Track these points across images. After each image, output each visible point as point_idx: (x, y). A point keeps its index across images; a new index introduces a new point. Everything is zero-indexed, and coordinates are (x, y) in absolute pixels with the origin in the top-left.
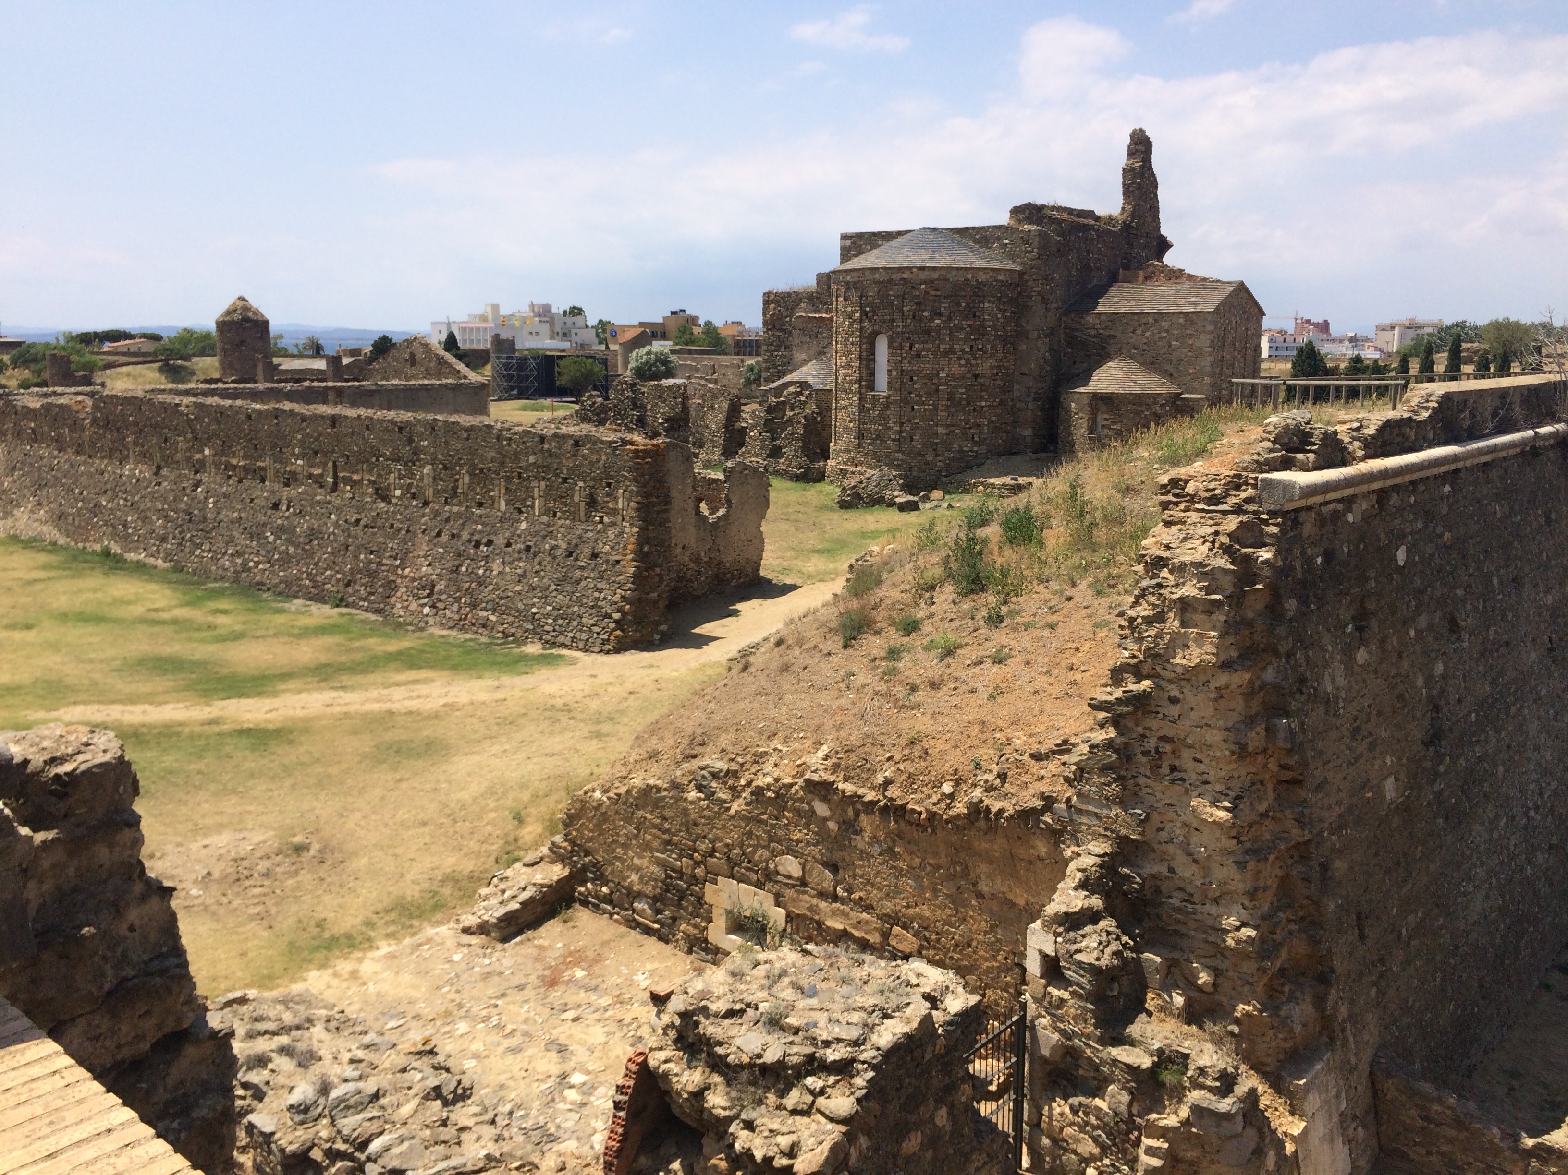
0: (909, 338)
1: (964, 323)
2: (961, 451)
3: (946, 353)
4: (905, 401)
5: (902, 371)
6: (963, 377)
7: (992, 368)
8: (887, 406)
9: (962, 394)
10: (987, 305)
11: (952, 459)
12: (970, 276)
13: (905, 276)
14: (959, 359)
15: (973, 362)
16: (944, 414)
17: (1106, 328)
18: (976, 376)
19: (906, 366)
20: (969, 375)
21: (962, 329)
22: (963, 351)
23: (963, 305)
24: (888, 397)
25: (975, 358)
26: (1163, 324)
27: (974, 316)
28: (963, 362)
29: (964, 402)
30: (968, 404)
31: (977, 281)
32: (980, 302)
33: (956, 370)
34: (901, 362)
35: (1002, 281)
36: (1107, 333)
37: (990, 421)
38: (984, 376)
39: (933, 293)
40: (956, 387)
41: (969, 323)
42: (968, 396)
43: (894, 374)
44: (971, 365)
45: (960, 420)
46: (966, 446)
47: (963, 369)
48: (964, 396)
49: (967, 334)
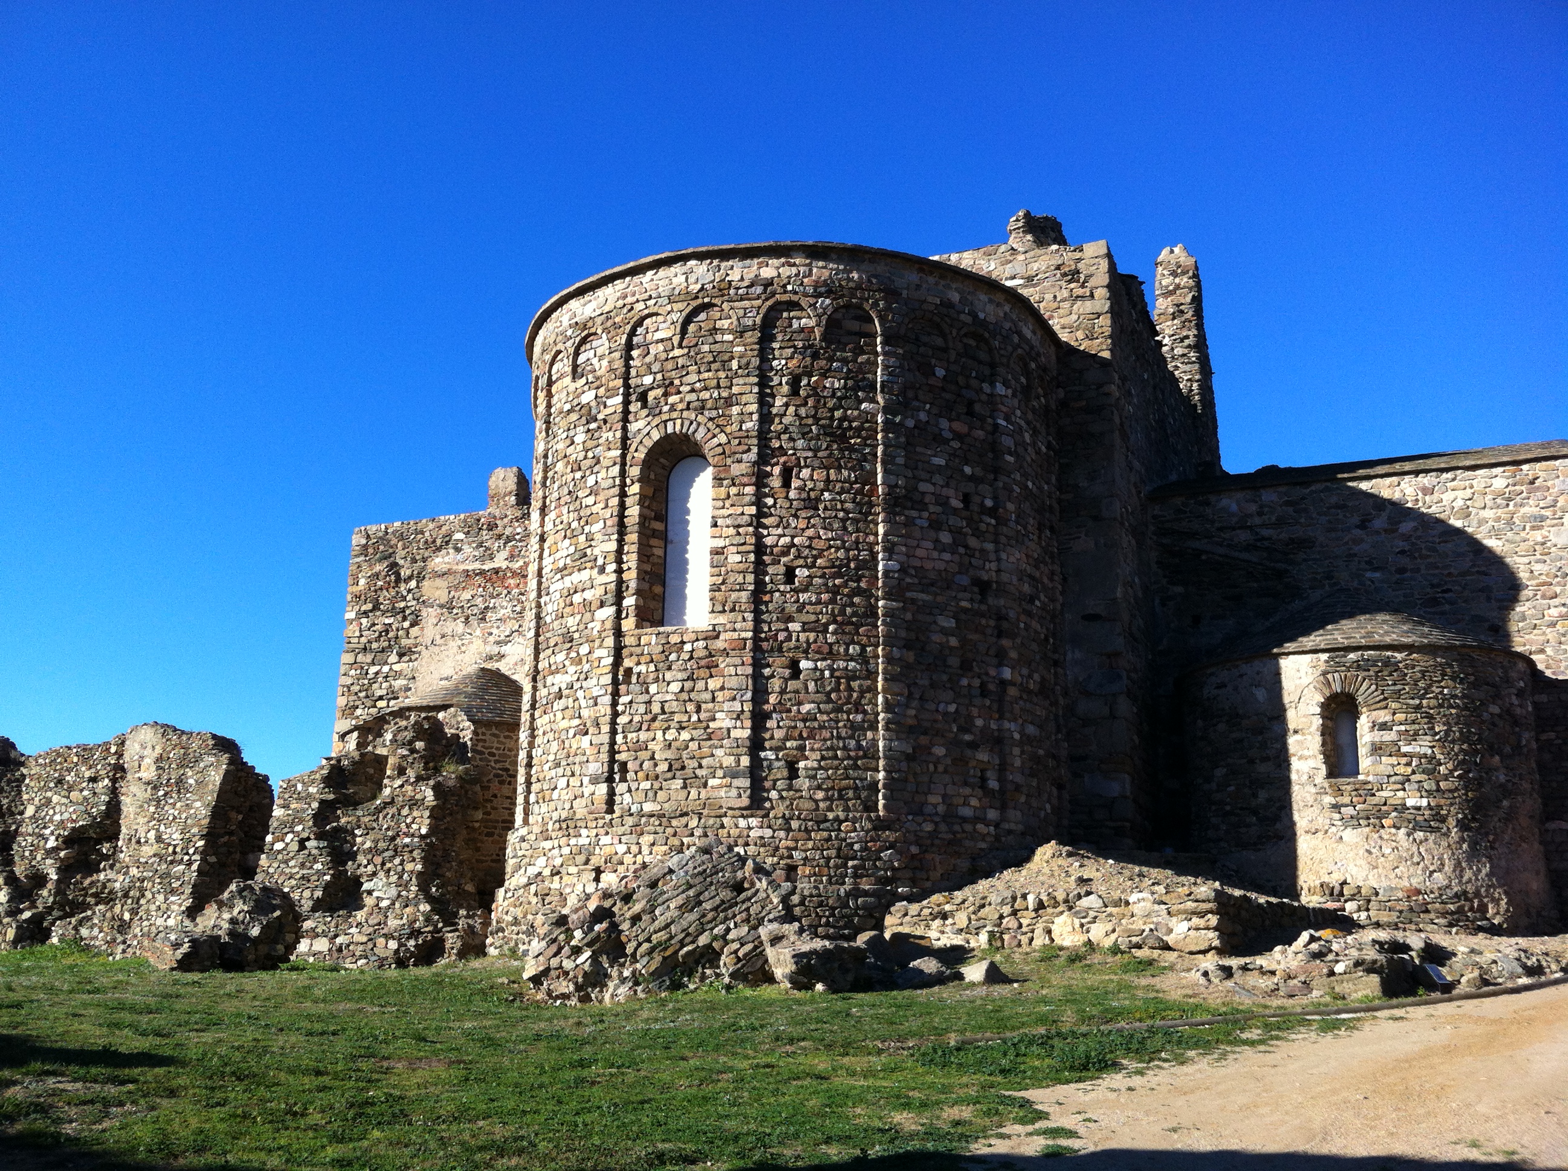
0: (780, 452)
1: (944, 424)
2: (951, 816)
4: (769, 646)
5: (759, 550)
6: (948, 582)
8: (709, 667)
9: (945, 632)
14: (936, 525)
15: (973, 542)
18: (983, 587)
20: (965, 580)
21: (938, 439)
22: (943, 502)
23: (940, 372)
24: (712, 639)
25: (978, 534)
27: (970, 413)
28: (946, 538)
29: (954, 661)
30: (966, 667)
34: (756, 524)
38: (1004, 592)
41: (958, 426)
43: (734, 558)
44: (970, 552)
45: (946, 714)
46: (966, 804)
47: (947, 556)
48: (953, 642)
49: (953, 455)
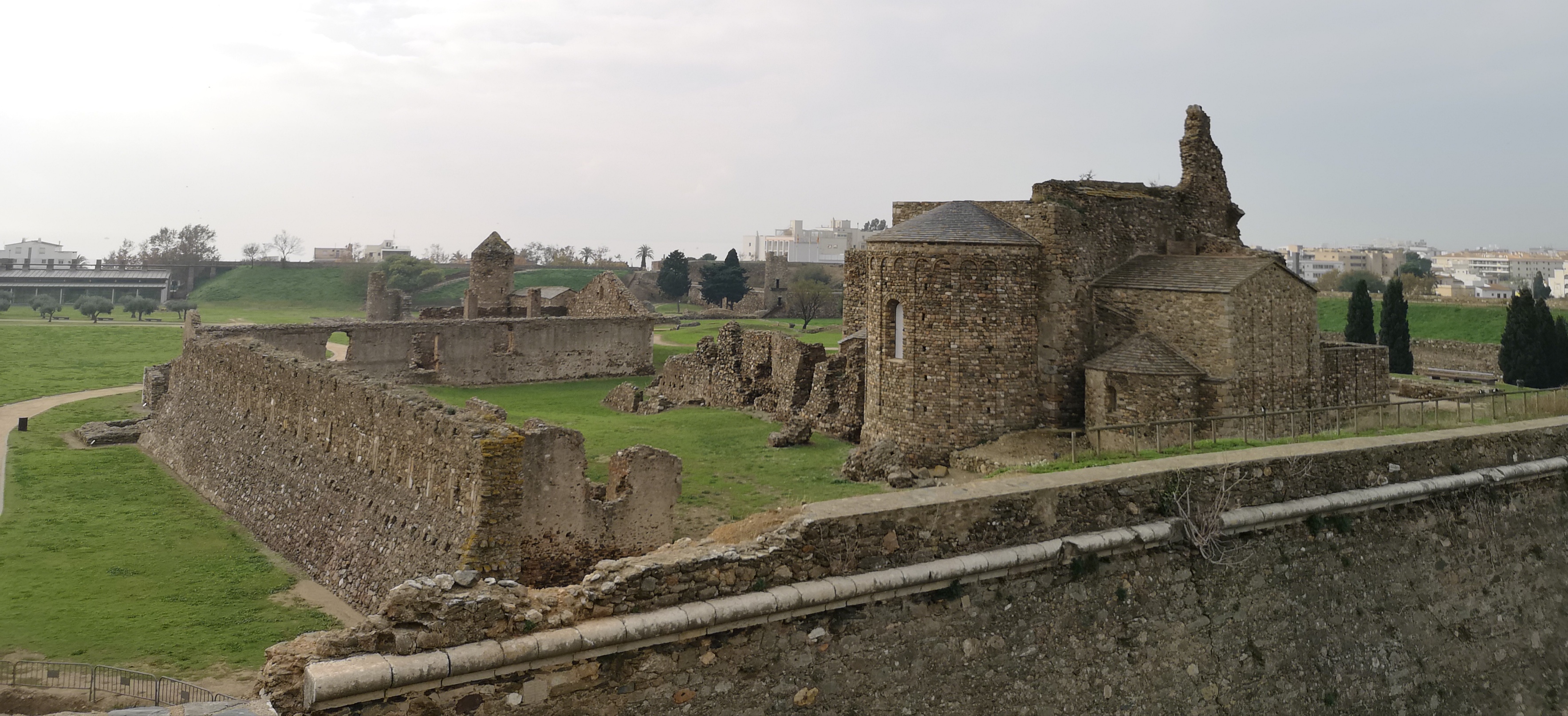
0: (921, 309)
1: (975, 295)
2: (975, 424)
3: (956, 326)
4: (918, 371)
5: (915, 340)
6: (976, 348)
7: (1008, 340)
8: (902, 375)
9: (975, 365)
10: (999, 278)
11: (965, 433)
12: (979, 251)
13: (917, 249)
14: (971, 330)
15: (986, 334)
16: (956, 385)
17: (1132, 303)
18: (990, 348)
19: (919, 337)
20: (982, 347)
21: (974, 301)
22: (975, 323)
23: (974, 278)
24: (904, 366)
25: (988, 330)
26: (1184, 301)
27: (986, 289)
28: (975, 334)
29: (977, 374)
30: (982, 376)
31: (988, 255)
32: (991, 276)
33: (969, 341)
34: (914, 331)
35: (1016, 256)
36: (1133, 307)
37: (1007, 394)
38: (999, 349)
39: (944, 266)
40: (968, 359)
41: (980, 295)
42: (982, 368)
43: (908, 343)
44: (985, 337)
45: (974, 392)
46: (981, 419)
47: (976, 340)
48: (977, 368)
49: (979, 306)
